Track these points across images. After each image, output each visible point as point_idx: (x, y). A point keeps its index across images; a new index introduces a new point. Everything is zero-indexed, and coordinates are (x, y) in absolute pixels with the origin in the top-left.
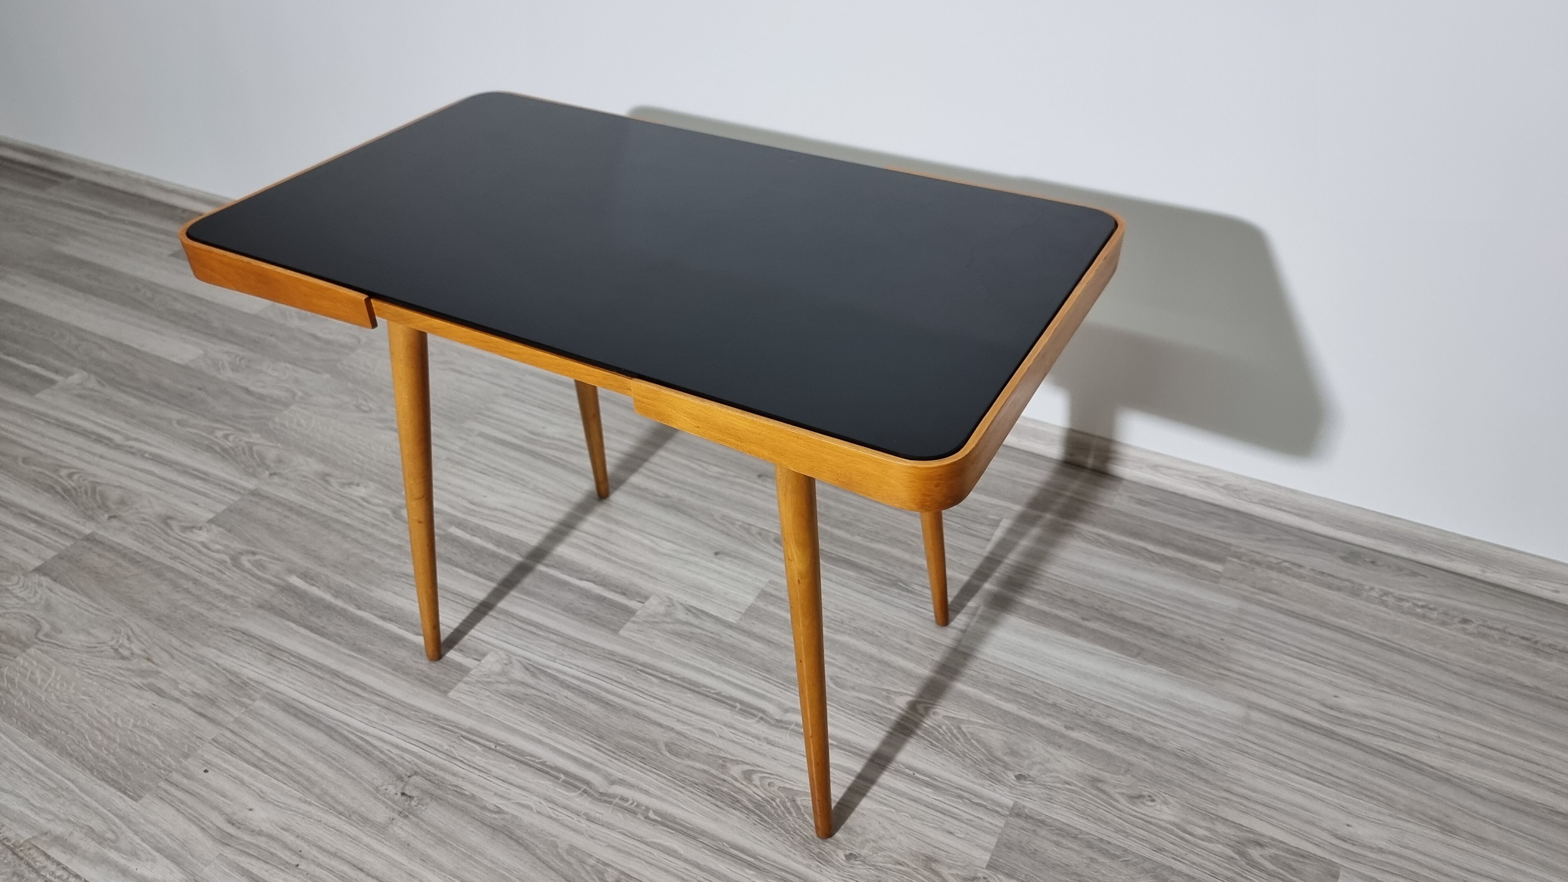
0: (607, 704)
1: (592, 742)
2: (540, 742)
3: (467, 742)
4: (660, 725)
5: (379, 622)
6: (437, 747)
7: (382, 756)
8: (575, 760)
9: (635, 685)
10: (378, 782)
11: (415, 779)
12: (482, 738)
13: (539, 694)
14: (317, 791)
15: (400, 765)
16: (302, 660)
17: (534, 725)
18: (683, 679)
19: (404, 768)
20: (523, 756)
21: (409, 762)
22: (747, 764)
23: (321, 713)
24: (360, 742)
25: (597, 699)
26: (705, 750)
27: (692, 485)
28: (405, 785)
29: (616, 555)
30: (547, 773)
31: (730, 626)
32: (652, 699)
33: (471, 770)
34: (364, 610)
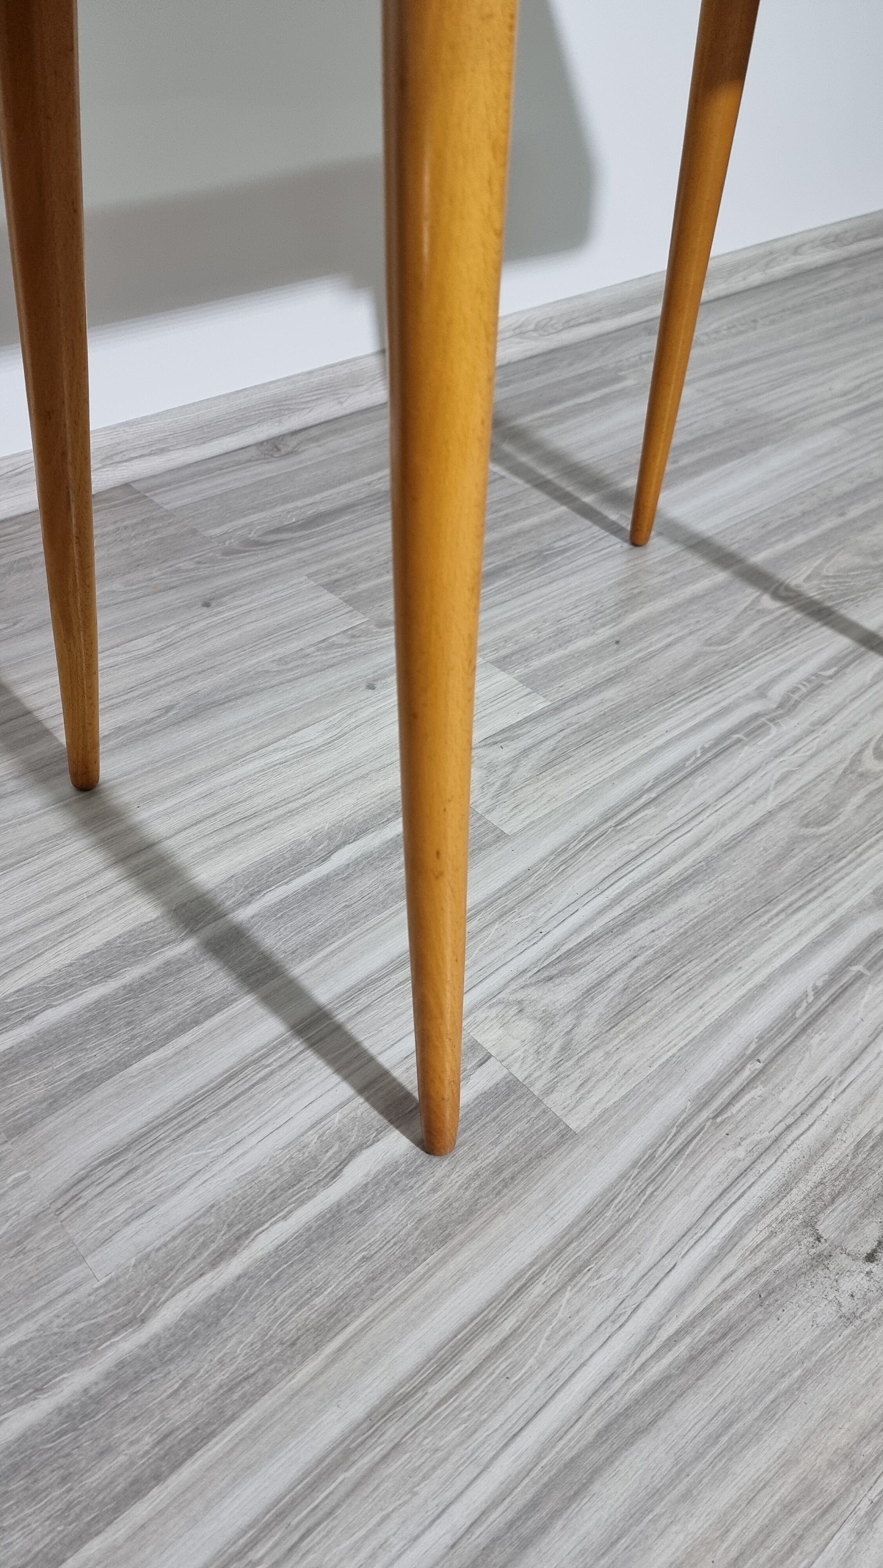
0: (687, 881)
1: (777, 915)
2: (762, 988)
3: (734, 1109)
4: (758, 825)
5: (235, 1267)
6: (735, 1173)
7: (740, 1297)
8: (818, 944)
9: (654, 837)
10: (827, 1314)
11: (827, 1225)
12: (729, 1081)
13: (629, 970)
14: (836, 1481)
15: (778, 1255)
16: (281, 1516)
17: (713, 990)
18: (657, 781)
19: (789, 1248)
20: (794, 1019)
21: (773, 1234)
22: (861, 752)
23: (539, 1457)
24: (681, 1349)
25: (674, 889)
26: (825, 787)
27: (159, 676)
28: (843, 1250)
29: (286, 801)
30: (845, 989)
31: (556, 709)
32: (693, 823)
33: (817, 1111)
34: (155, 1307)
